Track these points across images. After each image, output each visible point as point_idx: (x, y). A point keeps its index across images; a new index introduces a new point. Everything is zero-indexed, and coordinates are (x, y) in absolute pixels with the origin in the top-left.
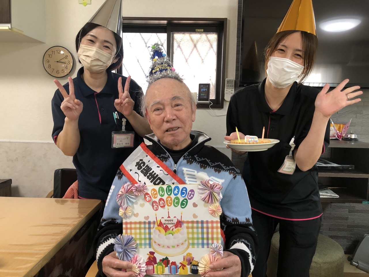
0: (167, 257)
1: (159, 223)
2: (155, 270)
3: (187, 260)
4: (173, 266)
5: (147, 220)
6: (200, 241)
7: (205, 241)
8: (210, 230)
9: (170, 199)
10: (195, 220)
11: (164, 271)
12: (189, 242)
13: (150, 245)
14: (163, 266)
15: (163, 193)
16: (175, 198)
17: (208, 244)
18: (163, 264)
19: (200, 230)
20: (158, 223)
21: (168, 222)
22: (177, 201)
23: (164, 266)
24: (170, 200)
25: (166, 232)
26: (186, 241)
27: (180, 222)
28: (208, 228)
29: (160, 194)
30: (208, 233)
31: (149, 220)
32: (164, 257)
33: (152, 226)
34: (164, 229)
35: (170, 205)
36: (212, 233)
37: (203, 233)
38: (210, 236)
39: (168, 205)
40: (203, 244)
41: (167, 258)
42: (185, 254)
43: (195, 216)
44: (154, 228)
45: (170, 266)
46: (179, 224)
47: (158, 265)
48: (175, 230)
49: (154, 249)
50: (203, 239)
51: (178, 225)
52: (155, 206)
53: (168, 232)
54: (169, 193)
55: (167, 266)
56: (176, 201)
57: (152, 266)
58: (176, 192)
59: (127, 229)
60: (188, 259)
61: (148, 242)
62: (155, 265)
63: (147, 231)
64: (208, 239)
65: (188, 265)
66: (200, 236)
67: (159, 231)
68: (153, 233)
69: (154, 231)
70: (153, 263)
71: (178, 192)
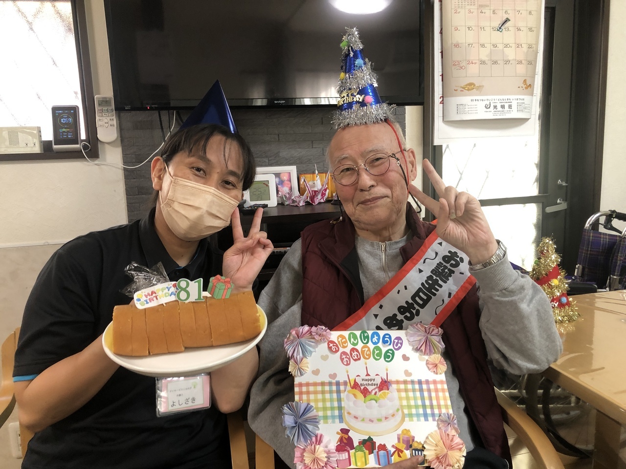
0: (370, 437)
1: (352, 383)
2: (353, 460)
3: (403, 440)
4: (382, 453)
5: (334, 379)
6: (421, 411)
7: (429, 411)
8: (433, 394)
9: (367, 349)
10: (409, 379)
11: (367, 462)
12: (403, 412)
13: (341, 418)
14: (365, 453)
15: (355, 341)
16: (375, 348)
17: (433, 415)
18: (364, 449)
19: (418, 394)
20: (352, 385)
21: (367, 382)
22: (378, 352)
23: (367, 452)
24: (367, 351)
25: (365, 397)
26: (398, 410)
27: (386, 382)
28: (429, 390)
29: (352, 343)
30: (430, 398)
31: (337, 379)
32: (366, 437)
33: (342, 388)
34: (362, 392)
35: (368, 357)
36: (438, 398)
37: (423, 398)
38: (435, 403)
39: (365, 358)
40: (426, 416)
41: (370, 439)
42: (399, 432)
43: (407, 373)
44: (345, 391)
45: (378, 452)
46: (385, 385)
47: (356, 452)
48: (379, 394)
49: (347, 424)
50: (424, 406)
51: (383, 387)
52: (345, 359)
53: (368, 397)
54: (365, 340)
55: (373, 453)
56: (376, 352)
57: (347, 454)
58: (375, 339)
59: (301, 393)
60: (406, 439)
61: (336, 413)
62: (352, 452)
63: (335, 396)
64: (432, 407)
65: (407, 450)
66: (420, 403)
67: (355, 395)
68: (345, 399)
69: (347, 396)
70: (349, 449)
71: (378, 339)
